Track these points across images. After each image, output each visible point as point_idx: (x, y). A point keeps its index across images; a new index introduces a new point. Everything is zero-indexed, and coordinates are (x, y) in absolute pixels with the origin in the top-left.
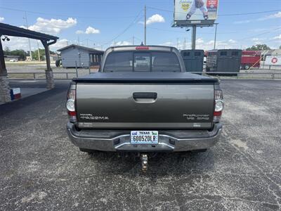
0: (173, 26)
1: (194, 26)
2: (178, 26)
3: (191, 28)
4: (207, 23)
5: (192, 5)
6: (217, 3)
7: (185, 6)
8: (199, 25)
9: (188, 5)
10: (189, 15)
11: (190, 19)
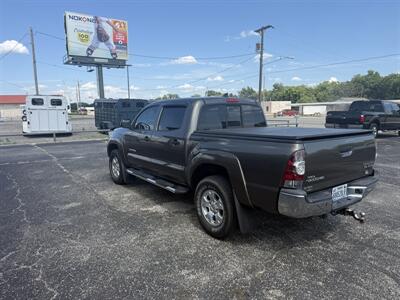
0: (67, 63)
1: (99, 65)
2: (75, 63)
3: (94, 68)
4: (116, 63)
5: (93, 36)
6: (126, 38)
7: (83, 37)
8: (106, 65)
9: (87, 37)
10: (90, 50)
11: (93, 55)
